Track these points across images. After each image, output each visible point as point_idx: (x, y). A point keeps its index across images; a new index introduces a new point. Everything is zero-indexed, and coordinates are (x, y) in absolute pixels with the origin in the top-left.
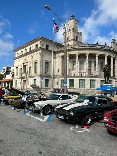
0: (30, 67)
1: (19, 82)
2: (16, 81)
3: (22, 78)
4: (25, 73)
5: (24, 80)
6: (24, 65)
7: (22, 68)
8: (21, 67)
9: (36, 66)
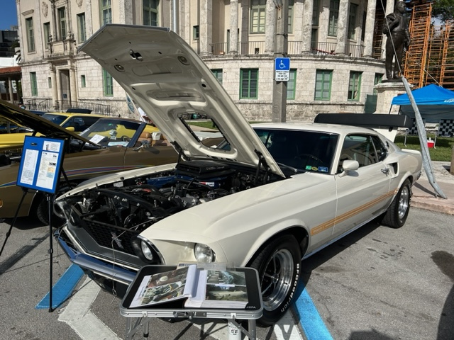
0: (83, 14)
1: (46, 77)
2: (34, 73)
3: (55, 61)
4: (63, 40)
5: (64, 67)
6: (54, 7)
7: (50, 19)
8: (46, 15)
9: (105, 12)
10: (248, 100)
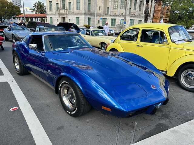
0: (71, 3)
1: (56, 19)
2: (51, 17)
3: (60, 14)
4: (64, 9)
5: (63, 16)
7: (59, 2)
9: (78, 3)
10: (113, 27)
